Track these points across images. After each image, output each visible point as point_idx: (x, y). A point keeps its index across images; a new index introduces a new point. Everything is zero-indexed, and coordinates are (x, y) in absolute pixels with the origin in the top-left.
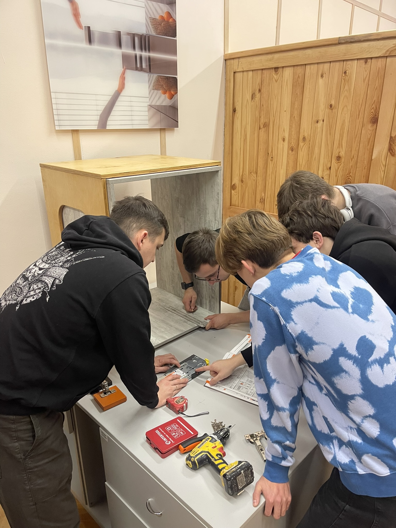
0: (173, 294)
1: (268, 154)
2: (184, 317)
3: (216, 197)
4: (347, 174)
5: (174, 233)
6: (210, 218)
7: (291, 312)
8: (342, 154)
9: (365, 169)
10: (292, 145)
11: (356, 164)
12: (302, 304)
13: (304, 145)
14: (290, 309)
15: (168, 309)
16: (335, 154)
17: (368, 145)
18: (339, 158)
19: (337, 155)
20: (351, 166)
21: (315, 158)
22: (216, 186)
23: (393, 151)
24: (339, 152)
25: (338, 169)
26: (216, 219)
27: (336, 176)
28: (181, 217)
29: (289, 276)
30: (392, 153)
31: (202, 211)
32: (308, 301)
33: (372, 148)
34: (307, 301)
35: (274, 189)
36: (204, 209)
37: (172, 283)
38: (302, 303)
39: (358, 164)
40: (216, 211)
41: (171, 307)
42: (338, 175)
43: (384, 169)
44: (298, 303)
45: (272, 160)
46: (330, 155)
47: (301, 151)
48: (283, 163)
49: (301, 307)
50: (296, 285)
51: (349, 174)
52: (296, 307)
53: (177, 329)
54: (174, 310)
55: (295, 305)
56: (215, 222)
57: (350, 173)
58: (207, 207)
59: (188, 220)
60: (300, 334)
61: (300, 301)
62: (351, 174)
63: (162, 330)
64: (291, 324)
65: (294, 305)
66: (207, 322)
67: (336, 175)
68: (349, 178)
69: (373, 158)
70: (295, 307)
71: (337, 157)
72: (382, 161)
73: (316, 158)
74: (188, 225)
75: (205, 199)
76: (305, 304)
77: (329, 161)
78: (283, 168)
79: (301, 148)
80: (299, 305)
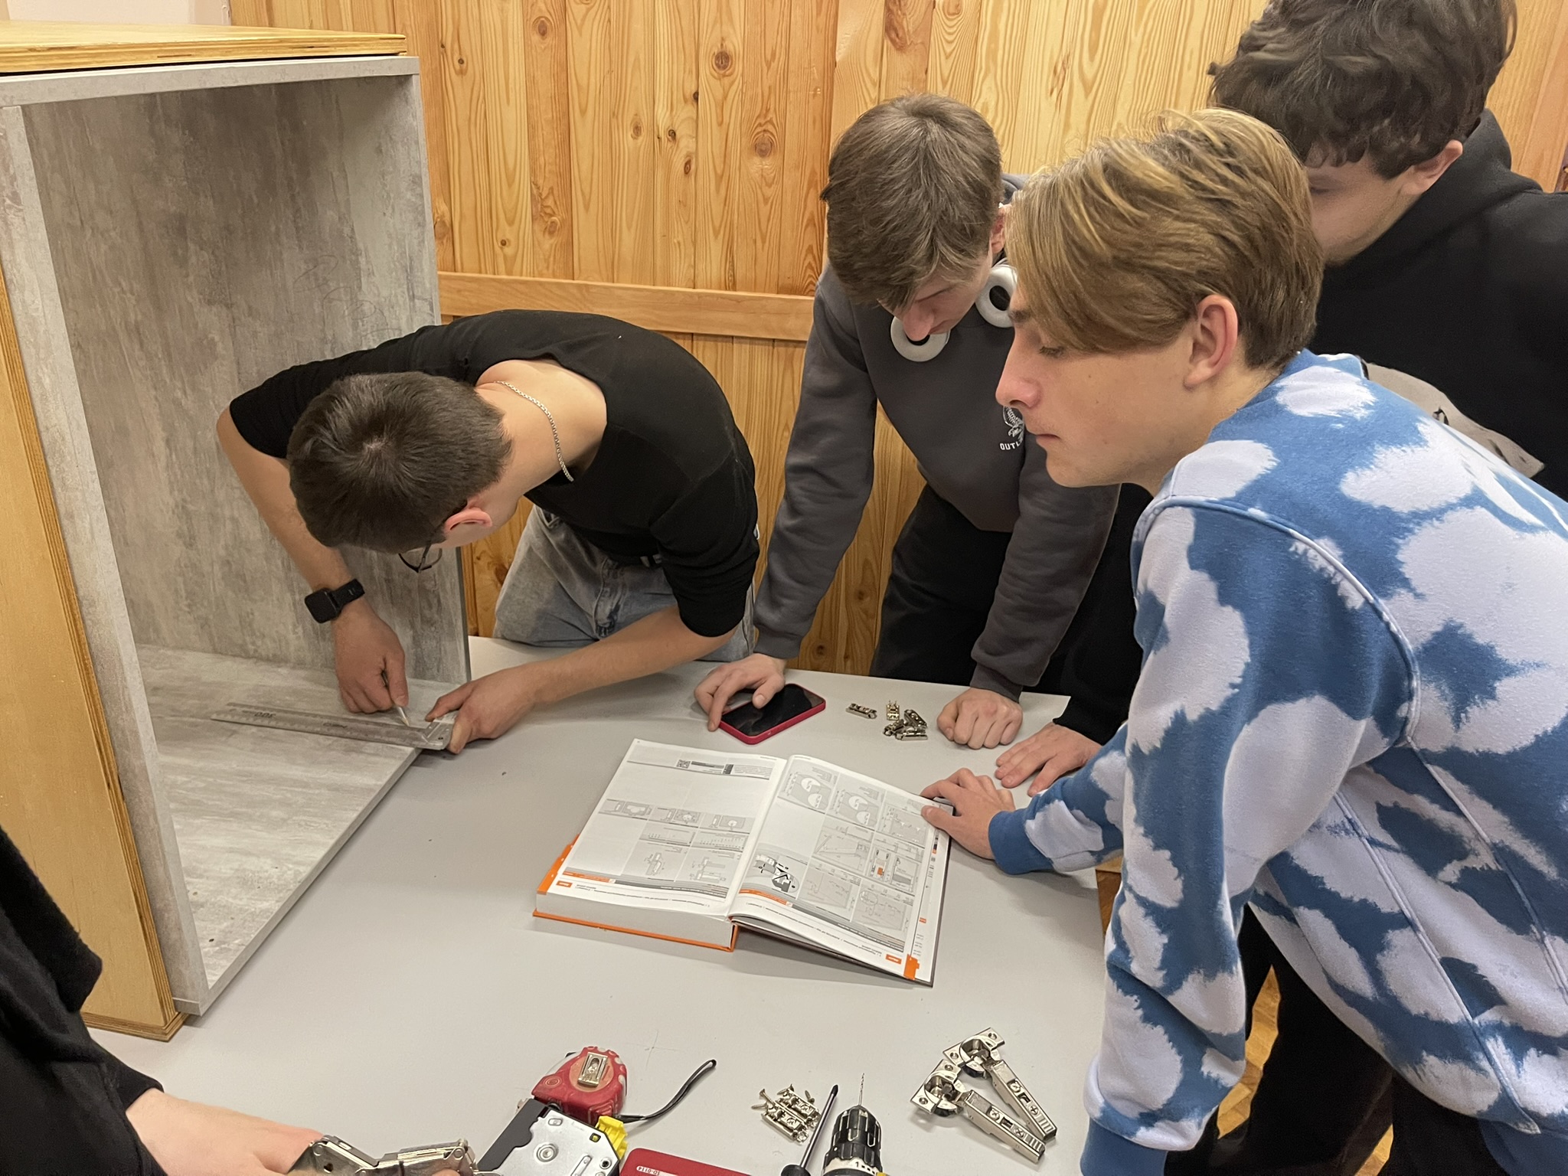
0: (204, 651)
1: (443, 46)
2: (333, 731)
3: (409, 195)
4: (759, 117)
5: (179, 384)
6: (385, 293)
7: (1395, 552)
8: (735, 44)
9: (815, 95)
10: (540, 10)
11: (786, 79)
12: (1438, 519)
13: (588, 10)
14: (1391, 543)
15: (229, 718)
16: (710, 46)
17: (818, 14)
18: (723, 60)
19: (716, 51)
20: (770, 88)
21: (637, 59)
22: (399, 146)
23: (900, 35)
24: (723, 39)
25: (725, 97)
26: (418, 292)
27: (720, 124)
28: (210, 303)
29: (1339, 421)
30: (897, 40)
31: (333, 265)
32: (1461, 505)
33: (832, 23)
34: (1454, 505)
35: (484, 183)
36: (343, 257)
37: (189, 606)
38: (1435, 514)
39: (792, 80)
40: (411, 260)
41: (239, 710)
42: (726, 119)
43: (876, 94)
44: (1420, 517)
45: (462, 73)
46: (690, 49)
47: (581, 34)
48: (511, 81)
49: (1438, 528)
50: (1388, 452)
51: (765, 117)
52: (1416, 531)
53: (337, 790)
54: (263, 716)
55: (1411, 526)
56: (413, 309)
57: (768, 111)
58: (361, 246)
59: (251, 312)
60: (1437, 636)
61: (1425, 508)
62: (771, 115)
63: (274, 813)
64: (1396, 597)
65: (1403, 525)
66: (444, 725)
67: (720, 119)
68: (765, 131)
69: (838, 59)
70: (1410, 531)
71: (717, 58)
72: (867, 70)
73: (642, 63)
74: (255, 334)
75: (343, 210)
76: (1449, 516)
77: (690, 72)
78: (512, 101)
79: (579, 22)
80: (1425, 524)
